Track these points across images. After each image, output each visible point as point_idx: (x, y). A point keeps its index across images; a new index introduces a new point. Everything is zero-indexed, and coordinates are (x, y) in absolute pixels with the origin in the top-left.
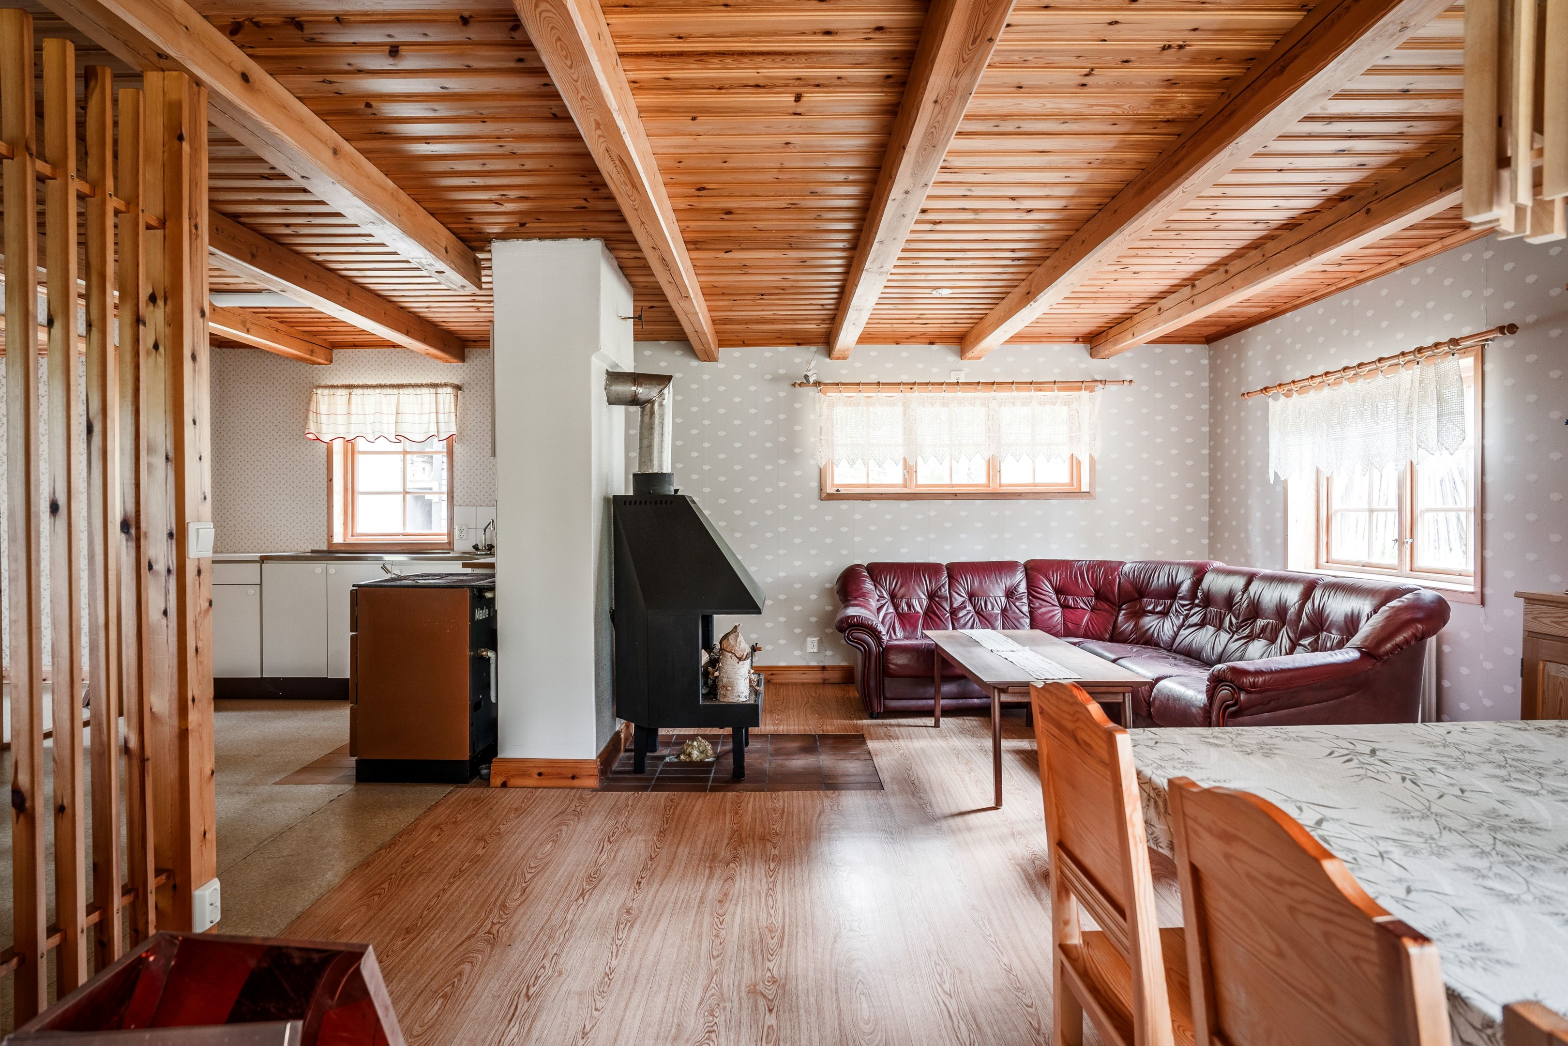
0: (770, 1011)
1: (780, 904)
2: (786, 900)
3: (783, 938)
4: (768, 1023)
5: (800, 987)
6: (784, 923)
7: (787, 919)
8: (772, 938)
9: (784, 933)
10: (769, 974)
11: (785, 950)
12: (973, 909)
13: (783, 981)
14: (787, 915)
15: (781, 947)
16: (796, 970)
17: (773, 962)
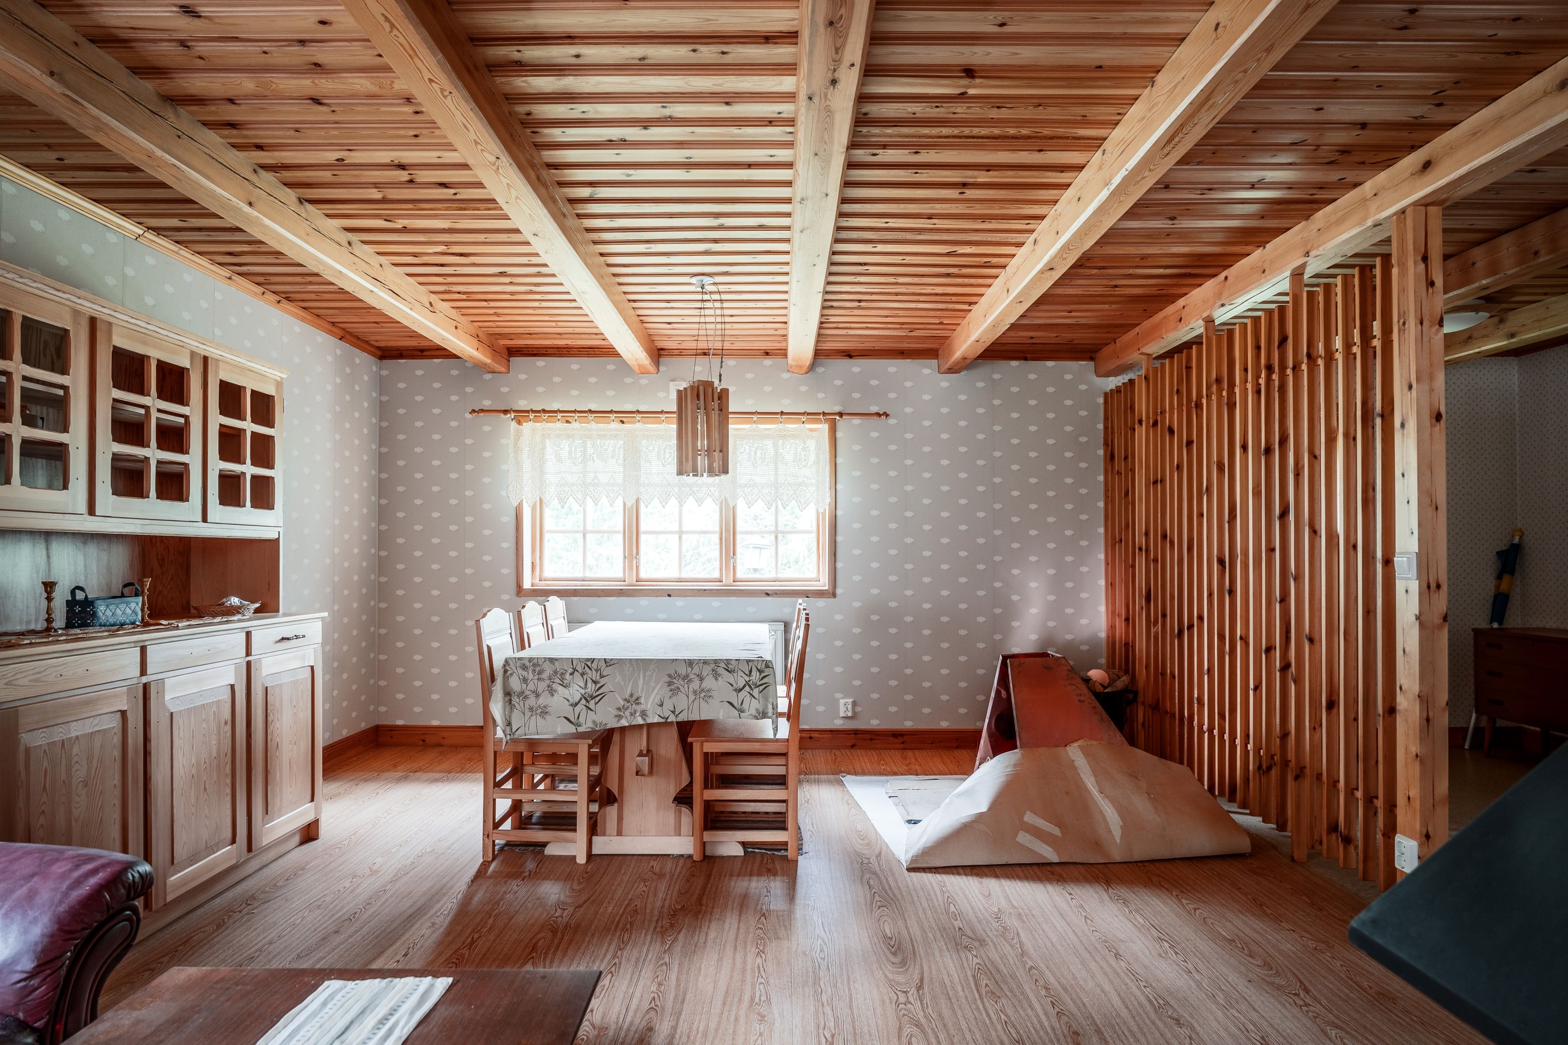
0: (960, 929)
1: (999, 1027)
2: (993, 1033)
3: (976, 985)
4: (959, 922)
5: (943, 943)
6: (982, 1002)
7: (981, 1006)
8: (986, 985)
9: (978, 990)
10: (974, 953)
11: (969, 974)
12: (763, 1017)
13: (959, 948)
14: (984, 1012)
15: (974, 976)
16: (951, 956)
17: (974, 963)
